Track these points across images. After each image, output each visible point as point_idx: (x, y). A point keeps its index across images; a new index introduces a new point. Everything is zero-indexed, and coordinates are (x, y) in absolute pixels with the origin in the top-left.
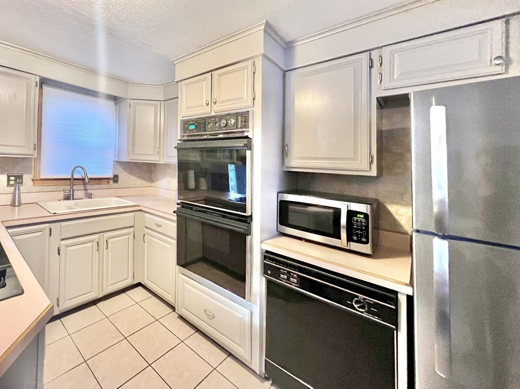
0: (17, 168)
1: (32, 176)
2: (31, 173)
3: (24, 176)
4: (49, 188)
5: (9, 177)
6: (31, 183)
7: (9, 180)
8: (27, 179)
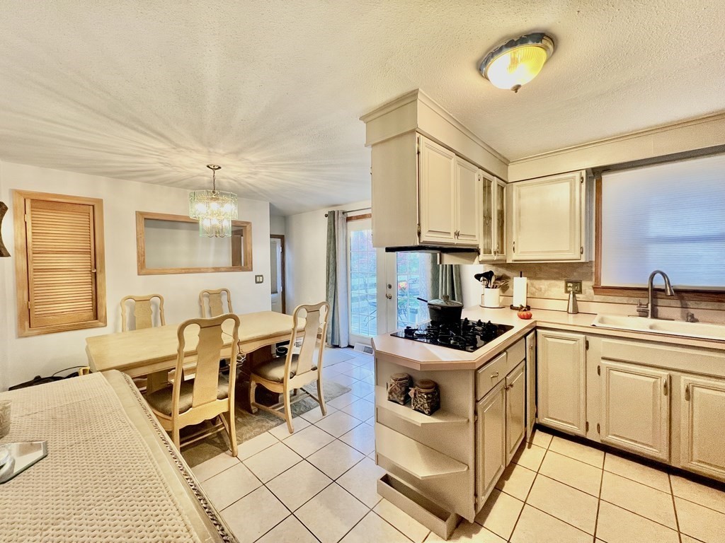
0: (575, 274)
1: (591, 283)
2: (591, 280)
3: (584, 283)
4: (617, 299)
5: (567, 283)
6: (592, 291)
7: (566, 287)
8: (587, 286)
